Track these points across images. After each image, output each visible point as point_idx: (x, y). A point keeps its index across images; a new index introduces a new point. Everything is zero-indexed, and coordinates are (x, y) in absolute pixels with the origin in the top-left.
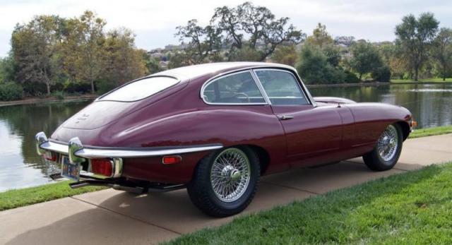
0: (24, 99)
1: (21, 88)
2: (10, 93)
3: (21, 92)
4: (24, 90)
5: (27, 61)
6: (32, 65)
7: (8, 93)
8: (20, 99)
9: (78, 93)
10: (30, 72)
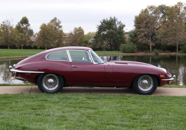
0: (136, 53)
1: (135, 46)
2: (129, 49)
3: (135, 48)
4: (137, 47)
5: (141, 31)
6: (143, 34)
7: (128, 49)
8: (134, 52)
9: (167, 51)
10: (141, 38)
